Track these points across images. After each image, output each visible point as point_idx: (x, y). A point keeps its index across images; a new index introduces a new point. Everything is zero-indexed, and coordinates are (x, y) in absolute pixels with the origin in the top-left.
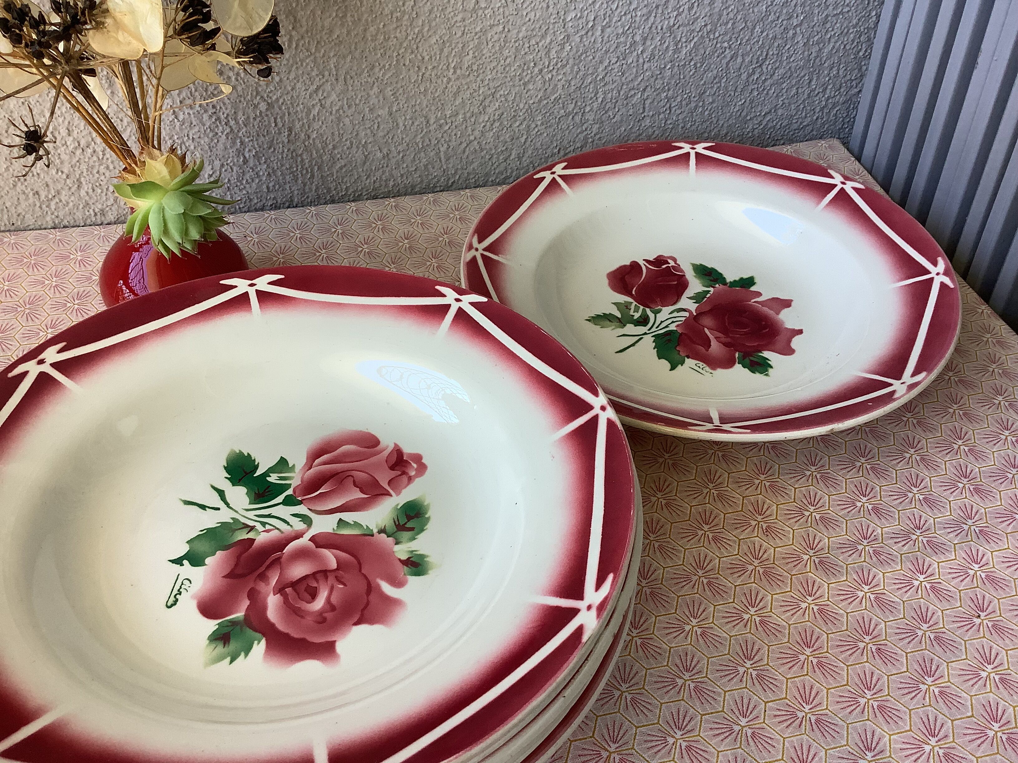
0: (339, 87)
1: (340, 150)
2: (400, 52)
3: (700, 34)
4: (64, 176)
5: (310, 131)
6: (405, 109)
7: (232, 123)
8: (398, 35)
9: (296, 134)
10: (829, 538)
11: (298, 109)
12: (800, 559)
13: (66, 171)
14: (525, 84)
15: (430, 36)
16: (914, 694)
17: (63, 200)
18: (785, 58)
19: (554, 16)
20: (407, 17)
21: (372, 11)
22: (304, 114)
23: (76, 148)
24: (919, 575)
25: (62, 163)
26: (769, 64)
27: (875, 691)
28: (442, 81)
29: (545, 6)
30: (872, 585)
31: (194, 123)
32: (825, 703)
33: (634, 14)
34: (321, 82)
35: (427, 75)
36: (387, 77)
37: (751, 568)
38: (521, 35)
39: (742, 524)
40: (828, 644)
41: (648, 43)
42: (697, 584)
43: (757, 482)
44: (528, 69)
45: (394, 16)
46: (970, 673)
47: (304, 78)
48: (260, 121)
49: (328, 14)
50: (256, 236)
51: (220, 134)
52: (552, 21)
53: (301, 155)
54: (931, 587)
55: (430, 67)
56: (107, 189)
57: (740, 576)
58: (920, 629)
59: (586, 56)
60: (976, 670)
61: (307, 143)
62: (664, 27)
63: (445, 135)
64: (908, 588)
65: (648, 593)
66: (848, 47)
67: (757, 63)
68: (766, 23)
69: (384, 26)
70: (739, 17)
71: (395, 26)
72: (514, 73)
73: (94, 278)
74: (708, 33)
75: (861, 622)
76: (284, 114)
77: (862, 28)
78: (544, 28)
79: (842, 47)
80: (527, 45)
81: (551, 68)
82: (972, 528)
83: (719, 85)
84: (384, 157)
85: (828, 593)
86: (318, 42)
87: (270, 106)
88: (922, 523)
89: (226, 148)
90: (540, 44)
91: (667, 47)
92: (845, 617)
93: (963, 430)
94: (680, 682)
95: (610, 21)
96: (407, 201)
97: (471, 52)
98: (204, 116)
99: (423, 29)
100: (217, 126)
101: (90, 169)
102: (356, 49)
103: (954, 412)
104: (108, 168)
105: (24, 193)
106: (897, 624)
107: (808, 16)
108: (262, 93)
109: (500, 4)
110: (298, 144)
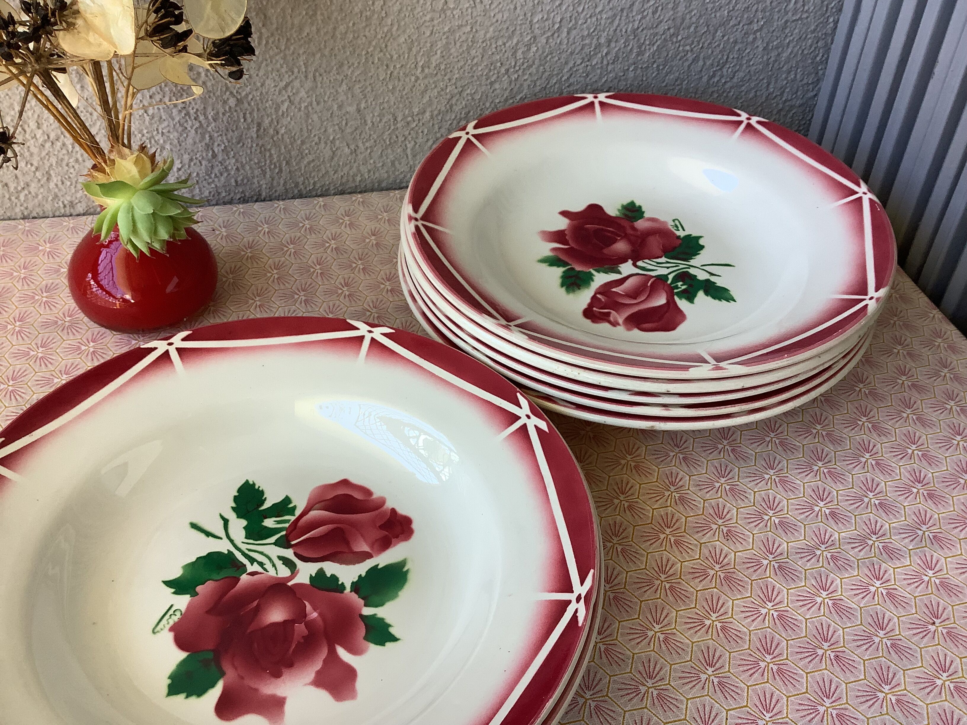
0: (309, 84)
1: (308, 146)
2: (369, 50)
3: (663, 37)
4: (33, 169)
5: (279, 126)
6: (373, 106)
7: (202, 118)
8: (367, 34)
9: (264, 130)
10: (788, 543)
11: (267, 105)
12: (760, 565)
13: (35, 164)
14: (492, 84)
15: (399, 36)
16: (871, 702)
17: (33, 192)
18: (745, 62)
19: (521, 18)
20: (376, 16)
21: (341, 9)
22: (273, 110)
23: (45, 141)
24: (875, 581)
26: (729, 68)
27: (833, 699)
28: (410, 80)
29: (512, 7)
30: (830, 591)
31: (164, 117)
32: (785, 711)
33: (599, 17)
34: (291, 79)
35: (395, 73)
36: (356, 74)
37: (712, 572)
38: (488, 36)
39: (703, 528)
40: (787, 650)
41: (613, 45)
42: (659, 589)
43: (717, 485)
44: (494, 69)
45: (363, 15)
46: (926, 681)
47: (274, 74)
48: (229, 116)
49: (298, 12)
50: (224, 230)
51: (189, 129)
52: (519, 22)
53: (269, 150)
54: (887, 593)
55: (398, 66)
57: (701, 581)
58: (877, 636)
59: (552, 57)
60: (932, 678)
61: (275, 139)
62: (629, 30)
63: (412, 132)
64: (865, 594)
65: (611, 597)
66: (806, 52)
67: (717, 66)
68: (728, 27)
69: (354, 24)
70: (702, 21)
71: (364, 24)
72: (481, 73)
73: (62, 270)
74: (671, 36)
75: (819, 628)
76: (253, 110)
77: (820, 34)
78: (511, 29)
79: (800, 52)
80: (494, 46)
81: (517, 68)
82: (926, 533)
83: (680, 87)
84: (351, 153)
85: (788, 599)
86: (288, 40)
87: (239, 102)
88: (878, 528)
89: (195, 143)
90: (507, 45)
91: (631, 50)
92: (804, 624)
93: (917, 434)
94: (643, 689)
95: (576, 23)
96: (374, 197)
97: (439, 52)
98: (174, 111)
99: (392, 28)
100: (187, 121)
101: (60, 162)
102: (325, 46)
103: (908, 417)
104: (77, 161)
106: (854, 630)
107: (769, 21)
108: (232, 89)
109: (468, 5)
110: (266, 139)
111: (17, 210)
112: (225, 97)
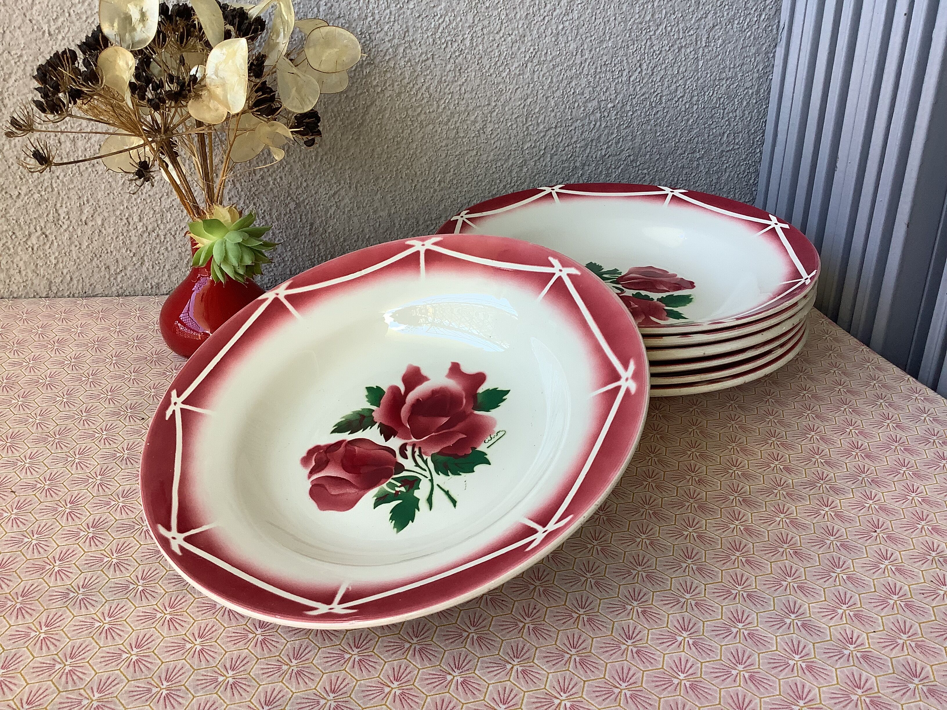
0: (352, 193)
2: (399, 168)
3: (625, 163)
4: (132, 255)
5: (327, 226)
6: (401, 212)
7: (267, 217)
8: (398, 155)
9: (316, 228)
10: (750, 486)
11: (319, 209)
12: (727, 499)
13: (134, 250)
15: (422, 157)
16: (826, 579)
17: (128, 275)
20: (405, 141)
22: (323, 213)
24: (825, 507)
25: (131, 243)
27: (794, 577)
28: (430, 191)
30: (787, 514)
32: (754, 585)
33: (575, 145)
34: (338, 189)
35: (418, 187)
36: (388, 186)
37: (687, 504)
38: (490, 159)
39: (679, 478)
40: (753, 549)
41: (586, 168)
42: (644, 514)
43: (689, 453)
44: (495, 185)
45: (395, 141)
46: (872, 565)
47: (325, 185)
48: (289, 217)
49: (346, 137)
52: (513, 149)
53: (318, 245)
54: (835, 514)
55: (421, 181)
56: (164, 267)
57: (679, 509)
58: (828, 539)
59: (539, 177)
60: (875, 563)
61: (323, 236)
62: (598, 156)
64: (817, 515)
65: (604, 519)
66: (740, 176)
68: (676, 155)
69: (388, 147)
70: (655, 151)
71: (396, 147)
74: (631, 162)
75: (780, 536)
76: (308, 212)
77: (750, 162)
78: (507, 154)
79: (736, 176)
80: (494, 166)
81: (513, 184)
82: (866, 478)
85: (752, 519)
86: (337, 158)
87: (298, 205)
88: (824, 476)
90: (504, 166)
91: (601, 172)
92: (767, 533)
93: (853, 420)
94: (634, 572)
95: (557, 150)
97: (452, 170)
99: (416, 151)
102: (366, 164)
104: (167, 249)
105: (98, 267)
107: (708, 151)
108: (293, 196)
109: (474, 135)
110: (317, 236)
111: (114, 289)
112: (287, 202)
